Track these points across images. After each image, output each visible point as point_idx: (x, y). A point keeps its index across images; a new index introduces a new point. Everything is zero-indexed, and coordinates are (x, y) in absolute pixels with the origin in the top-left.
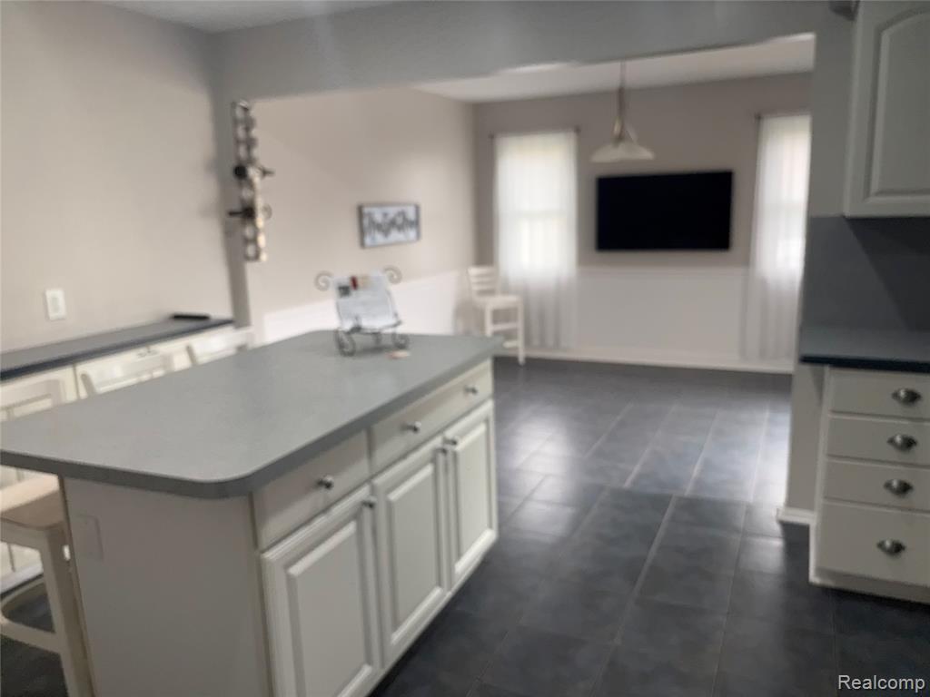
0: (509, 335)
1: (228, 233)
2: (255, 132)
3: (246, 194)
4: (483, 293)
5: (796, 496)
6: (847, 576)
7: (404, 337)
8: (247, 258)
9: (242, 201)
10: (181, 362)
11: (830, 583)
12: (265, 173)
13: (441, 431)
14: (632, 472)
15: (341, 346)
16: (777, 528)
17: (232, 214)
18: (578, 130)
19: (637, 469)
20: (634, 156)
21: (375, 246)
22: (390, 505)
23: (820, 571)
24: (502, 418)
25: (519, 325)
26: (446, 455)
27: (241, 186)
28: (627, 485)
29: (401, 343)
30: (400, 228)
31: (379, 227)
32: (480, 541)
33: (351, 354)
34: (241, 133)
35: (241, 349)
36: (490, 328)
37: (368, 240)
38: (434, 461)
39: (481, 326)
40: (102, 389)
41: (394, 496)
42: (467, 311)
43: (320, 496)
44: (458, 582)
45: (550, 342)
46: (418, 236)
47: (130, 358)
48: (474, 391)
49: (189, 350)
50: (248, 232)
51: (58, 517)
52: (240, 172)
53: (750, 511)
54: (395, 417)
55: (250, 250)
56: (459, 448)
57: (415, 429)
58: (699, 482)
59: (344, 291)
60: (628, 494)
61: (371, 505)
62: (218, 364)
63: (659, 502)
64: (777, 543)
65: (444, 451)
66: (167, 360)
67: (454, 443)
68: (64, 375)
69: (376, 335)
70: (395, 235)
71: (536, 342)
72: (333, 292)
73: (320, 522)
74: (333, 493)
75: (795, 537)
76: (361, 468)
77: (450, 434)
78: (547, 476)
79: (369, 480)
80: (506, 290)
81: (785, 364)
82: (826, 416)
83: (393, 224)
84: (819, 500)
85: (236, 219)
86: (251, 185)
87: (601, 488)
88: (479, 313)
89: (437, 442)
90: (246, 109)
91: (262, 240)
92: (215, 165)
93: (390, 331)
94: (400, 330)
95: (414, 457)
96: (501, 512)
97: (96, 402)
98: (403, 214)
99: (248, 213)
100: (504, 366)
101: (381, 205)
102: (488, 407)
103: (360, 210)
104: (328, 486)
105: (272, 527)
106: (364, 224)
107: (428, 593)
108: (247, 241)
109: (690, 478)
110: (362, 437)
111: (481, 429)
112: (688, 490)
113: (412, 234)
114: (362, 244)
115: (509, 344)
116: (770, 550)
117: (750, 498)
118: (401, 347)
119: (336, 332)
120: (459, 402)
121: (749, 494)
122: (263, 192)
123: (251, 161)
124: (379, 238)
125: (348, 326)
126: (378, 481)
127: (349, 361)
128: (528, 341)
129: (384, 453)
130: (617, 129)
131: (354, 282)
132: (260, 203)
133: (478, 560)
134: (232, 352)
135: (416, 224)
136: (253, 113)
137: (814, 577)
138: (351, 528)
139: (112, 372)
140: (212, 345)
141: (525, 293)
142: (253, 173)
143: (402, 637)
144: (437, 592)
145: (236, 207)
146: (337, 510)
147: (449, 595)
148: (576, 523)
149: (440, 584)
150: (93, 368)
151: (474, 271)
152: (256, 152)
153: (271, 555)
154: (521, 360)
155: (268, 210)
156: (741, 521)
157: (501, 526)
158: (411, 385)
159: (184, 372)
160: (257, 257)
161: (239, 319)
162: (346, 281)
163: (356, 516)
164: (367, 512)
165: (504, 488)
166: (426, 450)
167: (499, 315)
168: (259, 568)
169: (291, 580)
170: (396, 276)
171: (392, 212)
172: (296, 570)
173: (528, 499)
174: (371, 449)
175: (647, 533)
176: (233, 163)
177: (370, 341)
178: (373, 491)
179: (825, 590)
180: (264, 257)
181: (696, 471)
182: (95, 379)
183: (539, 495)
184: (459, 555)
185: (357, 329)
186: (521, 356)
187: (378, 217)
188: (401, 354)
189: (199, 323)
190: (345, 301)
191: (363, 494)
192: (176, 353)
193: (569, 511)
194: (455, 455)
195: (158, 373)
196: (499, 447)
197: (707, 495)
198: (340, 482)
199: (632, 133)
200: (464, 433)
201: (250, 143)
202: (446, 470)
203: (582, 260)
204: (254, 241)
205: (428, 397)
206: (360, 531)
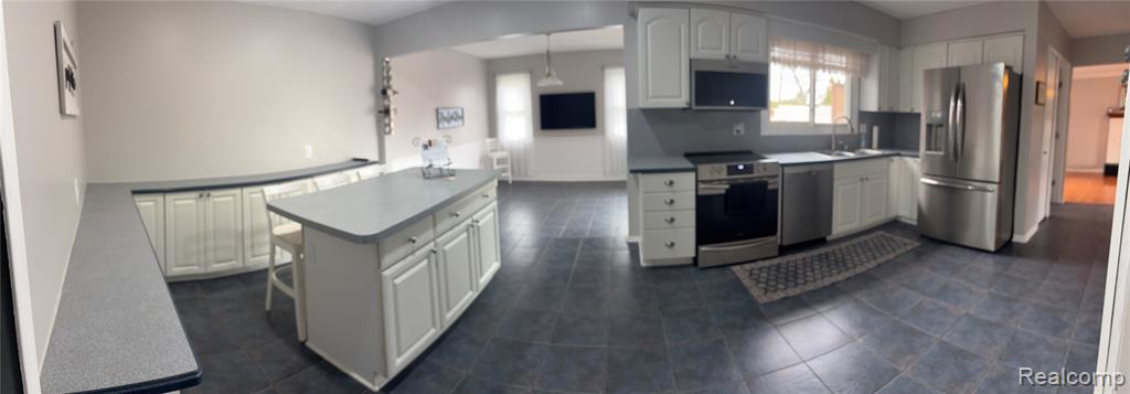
0: (504, 171)
1: (378, 122)
2: (391, 73)
3: (386, 103)
4: (492, 151)
5: (633, 230)
6: (655, 260)
7: (453, 170)
8: (386, 133)
9: (384, 106)
10: (354, 179)
11: (650, 264)
12: (395, 93)
13: (471, 216)
14: (562, 230)
15: (424, 174)
16: (626, 246)
17: (380, 112)
18: (531, 72)
19: (564, 228)
20: (555, 84)
21: (444, 128)
22: (444, 252)
23: (645, 261)
24: (502, 209)
25: (509, 166)
26: (473, 228)
27: (384, 98)
28: (560, 236)
29: (452, 173)
30: (455, 120)
31: (445, 119)
32: (492, 268)
33: (428, 178)
34: (385, 74)
35: (381, 174)
36: (496, 167)
37: (441, 126)
38: (467, 230)
39: (492, 166)
40: (322, 189)
41: (446, 248)
42: (486, 160)
43: (409, 246)
44: (482, 288)
45: (523, 173)
46: (463, 124)
47: (334, 176)
48: (487, 196)
49: (358, 174)
50: (387, 121)
51: (300, 241)
52: (384, 92)
53: (614, 241)
54: (448, 208)
55: (387, 129)
56: (480, 224)
57: (457, 215)
58: (591, 231)
59: (426, 147)
60: (563, 240)
61: (435, 252)
62: (370, 180)
63: (575, 242)
64: (627, 252)
65: (473, 226)
66: (348, 178)
67: (478, 222)
68: (308, 182)
69: (440, 169)
70: (453, 123)
71: (516, 173)
72: (421, 148)
73: (410, 258)
74: (416, 245)
75: (633, 248)
76: (430, 234)
77: (475, 217)
78: (524, 235)
79: (434, 239)
80: (503, 150)
81: (623, 176)
82: (641, 195)
83: (452, 118)
84: (641, 231)
85: (382, 115)
86: (388, 98)
87: (548, 238)
88: (491, 160)
89: (469, 221)
90: (387, 62)
91: (392, 125)
92: (374, 89)
93: (446, 167)
94: (451, 167)
95: (456, 229)
96: (502, 252)
97: (319, 194)
98: (456, 113)
99: (387, 112)
100: (503, 185)
101: (448, 108)
102: (495, 203)
103: (437, 110)
104: (414, 241)
105: (387, 260)
106: (440, 118)
107: (465, 294)
108: (386, 125)
109: (588, 229)
110: (430, 218)
111: (491, 214)
112: (587, 235)
113: (460, 122)
114: (438, 127)
115: (503, 175)
116: (624, 256)
117: (613, 235)
118: (452, 175)
119: (422, 168)
120: (480, 202)
121: (612, 233)
122: (394, 102)
123: (389, 87)
124: (446, 124)
125: (427, 165)
126: (438, 240)
127: (427, 181)
128: (513, 173)
129: (441, 227)
130: (547, 71)
131: (430, 142)
132: (392, 108)
133: (491, 277)
134: (377, 175)
135: (462, 118)
136: (391, 64)
137: (643, 264)
138: (425, 262)
139: (326, 182)
140: (368, 172)
141: (511, 151)
142: (389, 92)
143: (451, 315)
144: (470, 293)
145: (382, 109)
146: (418, 253)
147: (477, 294)
148: (538, 256)
149: (472, 289)
150: (318, 180)
151: (488, 140)
152: (391, 83)
153: (386, 273)
154: (510, 182)
155: (395, 110)
156: (611, 245)
157: (502, 258)
158: (456, 193)
159: (356, 183)
160: (390, 132)
161: (381, 161)
162: (427, 143)
163: (427, 257)
164: (433, 255)
165: (503, 241)
166: (463, 225)
167: (500, 161)
168: (380, 278)
169: (395, 285)
170: (449, 140)
171: (451, 111)
172: (398, 281)
173: (515, 246)
174: (435, 225)
175: (571, 257)
176: (381, 88)
177: (438, 172)
178: (436, 245)
179: (648, 268)
180: (393, 132)
181: (590, 225)
182: (319, 185)
183: (520, 244)
184: (482, 275)
185: (430, 166)
186: (510, 180)
187: (445, 115)
188: (452, 178)
189: (364, 162)
190: (427, 152)
191: (431, 246)
192: (352, 175)
193: (535, 250)
194: (478, 228)
195: (345, 183)
196: (500, 222)
197: (595, 236)
198: (420, 240)
199: (554, 73)
200: (482, 217)
201: (389, 78)
202: (474, 234)
203: (535, 134)
204: (389, 125)
205: (463, 200)
206: (429, 265)
